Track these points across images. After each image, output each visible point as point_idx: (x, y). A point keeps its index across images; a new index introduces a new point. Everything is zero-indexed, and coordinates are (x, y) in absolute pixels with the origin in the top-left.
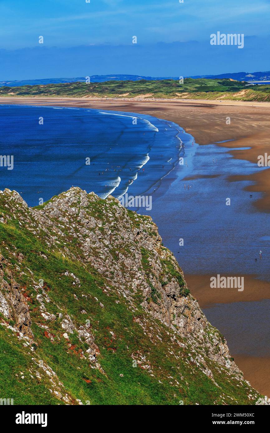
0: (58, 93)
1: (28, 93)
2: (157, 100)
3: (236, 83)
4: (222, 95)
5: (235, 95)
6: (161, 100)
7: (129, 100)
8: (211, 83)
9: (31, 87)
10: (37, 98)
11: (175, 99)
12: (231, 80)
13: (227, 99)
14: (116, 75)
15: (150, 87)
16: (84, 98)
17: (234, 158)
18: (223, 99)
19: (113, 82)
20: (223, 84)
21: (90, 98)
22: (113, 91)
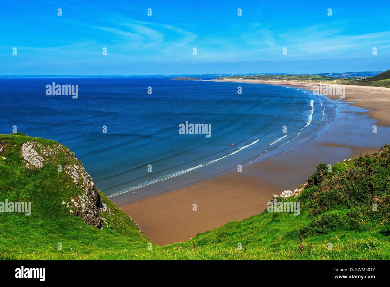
0: (259, 79)
1: (247, 79)
2: (300, 83)
3: (328, 77)
4: (327, 82)
5: (332, 82)
6: (301, 83)
7: (288, 82)
8: (318, 77)
9: (248, 76)
10: (251, 80)
11: (306, 83)
12: (326, 76)
13: (329, 83)
14: (277, 73)
15: (294, 78)
16: (269, 81)
17: (351, 106)
18: (328, 83)
19: (279, 75)
20: (323, 77)
21: (272, 81)
22: (279, 79)
